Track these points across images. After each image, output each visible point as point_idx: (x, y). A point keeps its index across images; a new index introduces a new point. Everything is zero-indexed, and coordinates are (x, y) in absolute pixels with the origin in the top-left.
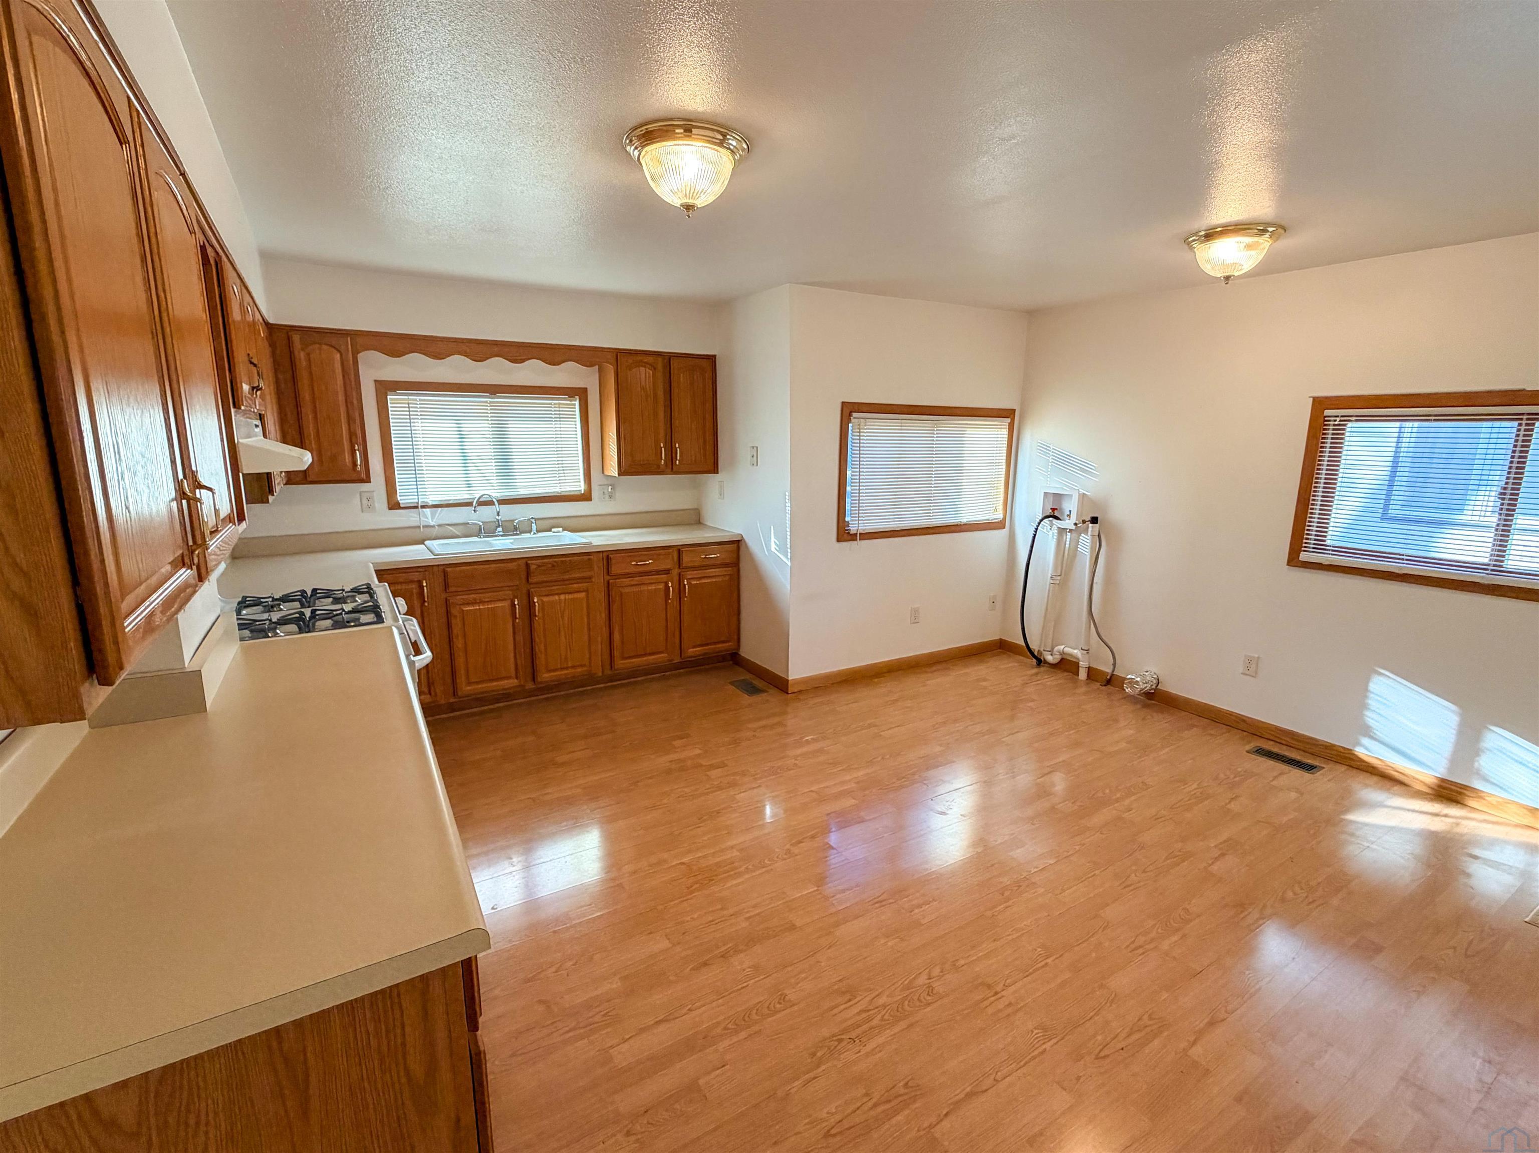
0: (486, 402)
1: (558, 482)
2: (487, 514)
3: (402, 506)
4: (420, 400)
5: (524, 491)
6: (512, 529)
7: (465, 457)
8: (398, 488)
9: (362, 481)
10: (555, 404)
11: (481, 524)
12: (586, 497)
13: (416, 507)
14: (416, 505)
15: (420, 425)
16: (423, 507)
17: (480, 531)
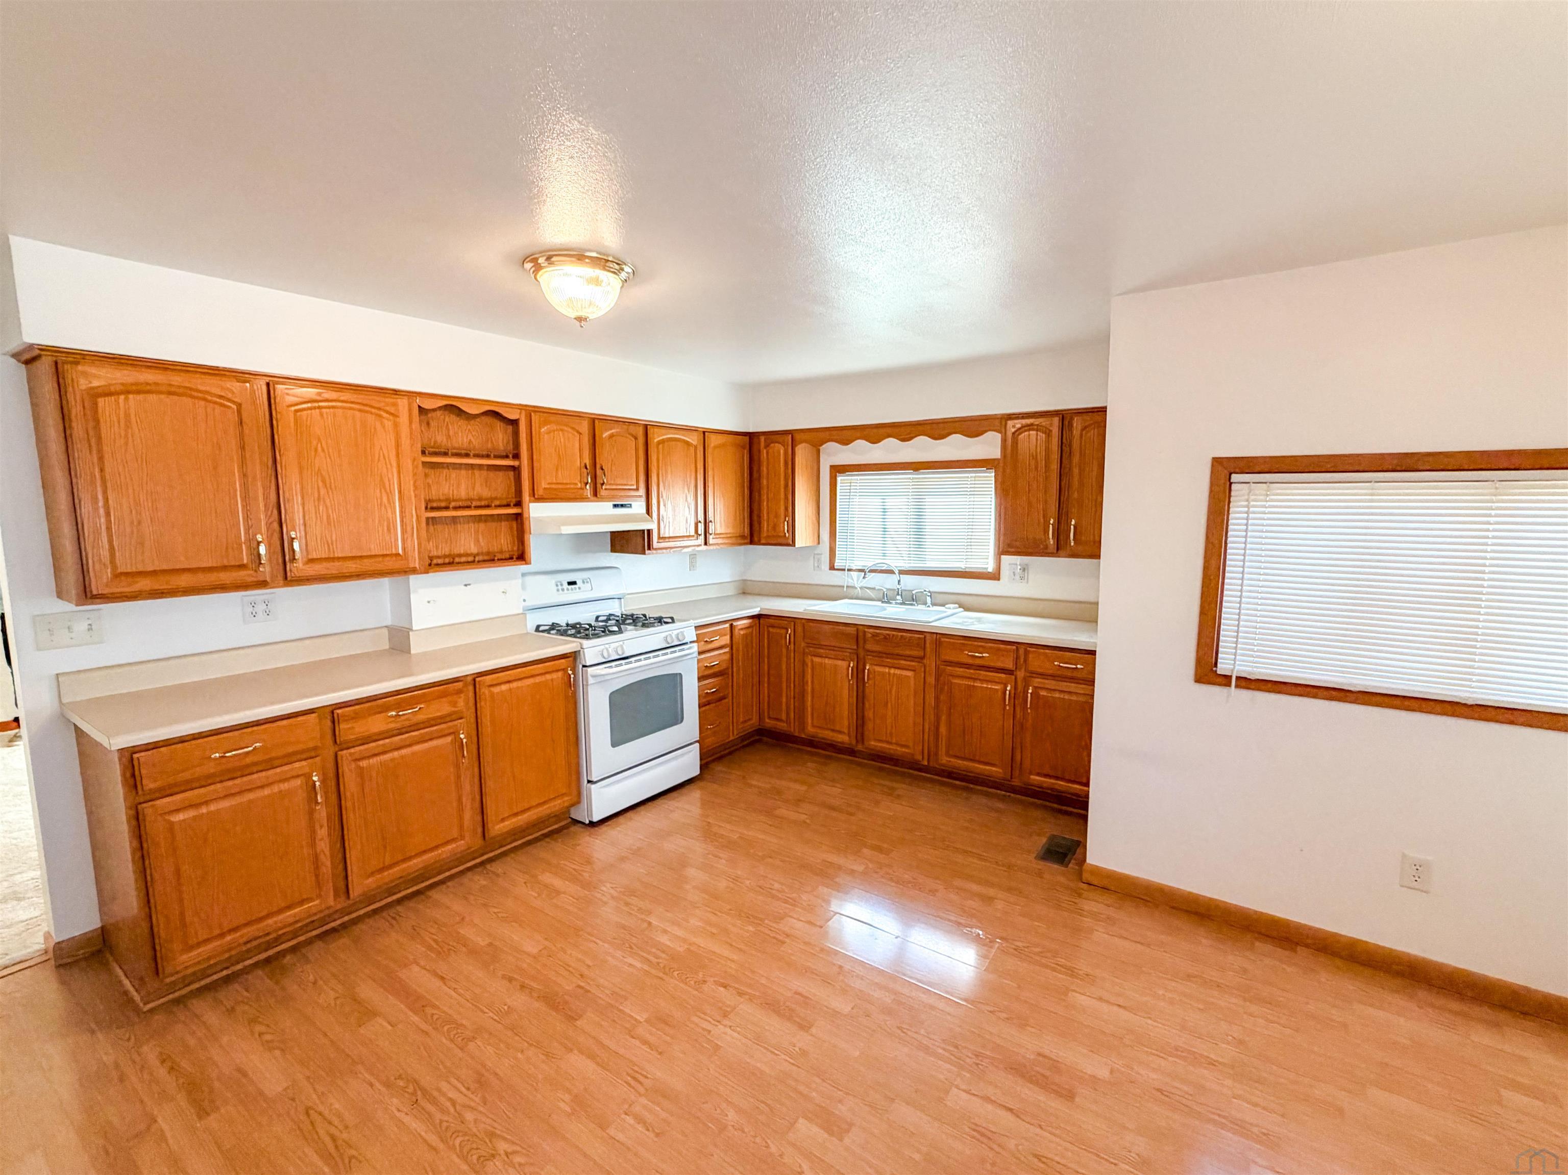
0: (910, 478)
1: (965, 557)
2: (889, 582)
3: (836, 567)
4: (861, 479)
5: (932, 564)
6: (911, 599)
7: (885, 530)
8: (837, 553)
9: (788, 545)
10: (971, 477)
11: (885, 590)
12: (995, 576)
13: (844, 570)
14: (843, 568)
15: (857, 500)
16: (849, 570)
17: (886, 598)
